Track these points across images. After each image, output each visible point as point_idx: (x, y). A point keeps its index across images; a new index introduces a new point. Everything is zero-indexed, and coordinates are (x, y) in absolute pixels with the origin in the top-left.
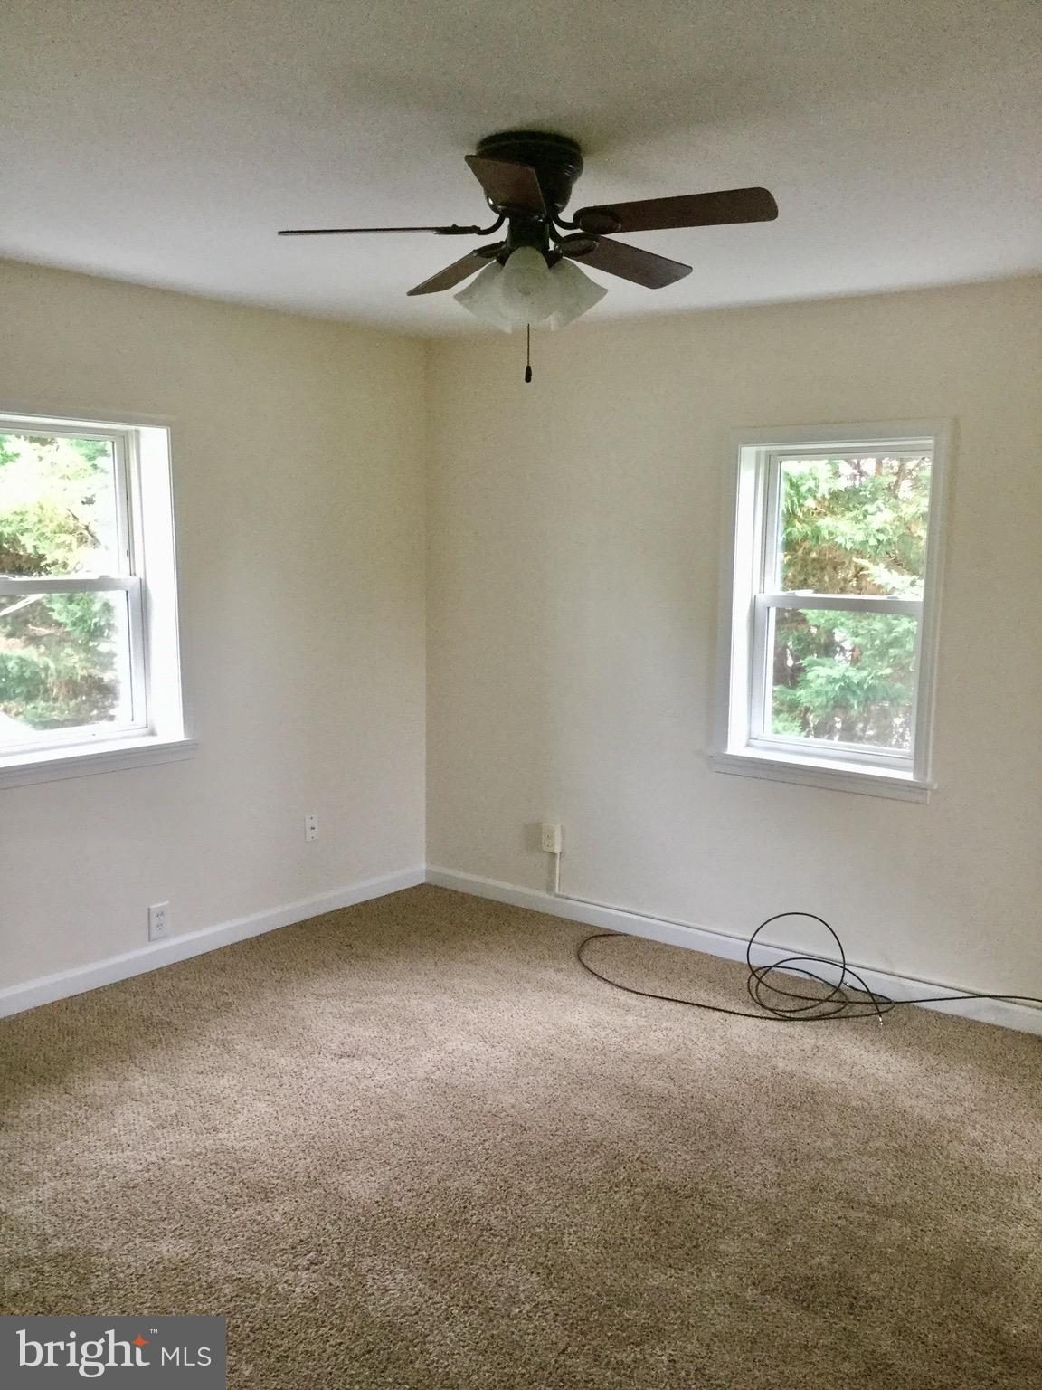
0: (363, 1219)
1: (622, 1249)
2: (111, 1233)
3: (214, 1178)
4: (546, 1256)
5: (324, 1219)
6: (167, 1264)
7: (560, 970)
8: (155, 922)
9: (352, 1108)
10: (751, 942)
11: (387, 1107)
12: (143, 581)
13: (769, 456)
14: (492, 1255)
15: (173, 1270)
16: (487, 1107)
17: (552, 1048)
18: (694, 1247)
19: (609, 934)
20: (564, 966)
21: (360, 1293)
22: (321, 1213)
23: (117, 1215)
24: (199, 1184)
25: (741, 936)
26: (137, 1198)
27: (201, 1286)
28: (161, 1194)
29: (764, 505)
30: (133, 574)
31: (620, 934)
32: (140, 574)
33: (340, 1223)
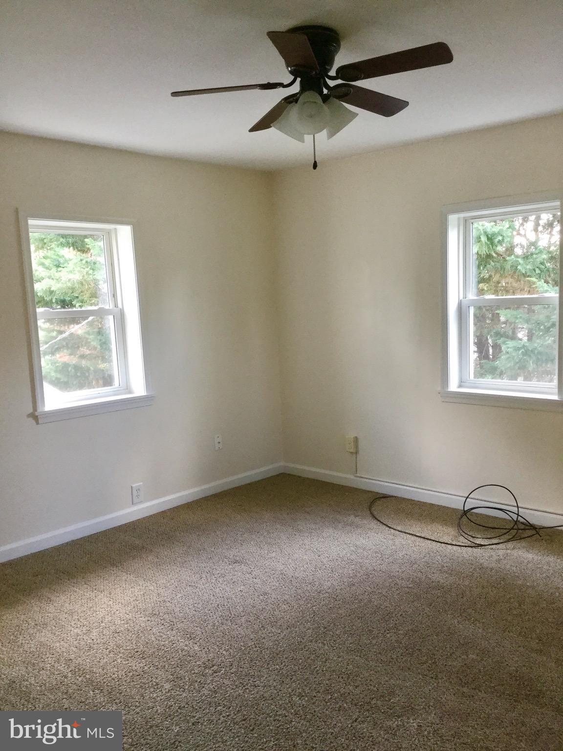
0: (243, 648)
1: (390, 664)
2: (105, 656)
3: (162, 627)
4: (347, 668)
5: (222, 648)
6: (134, 673)
7: (358, 516)
8: (135, 493)
9: (239, 589)
10: (467, 498)
11: (259, 589)
12: (122, 311)
13: (466, 220)
14: (316, 668)
15: (138, 676)
16: (315, 588)
17: (353, 557)
18: (433, 663)
19: (385, 497)
20: (360, 514)
21: (240, 688)
22: (220, 645)
23: (109, 647)
24: (154, 630)
25: (461, 495)
26: (120, 638)
27: (152, 684)
28: (133, 636)
29: (463, 248)
30: (116, 306)
31: (392, 496)
32: (120, 306)
33: (231, 651)
